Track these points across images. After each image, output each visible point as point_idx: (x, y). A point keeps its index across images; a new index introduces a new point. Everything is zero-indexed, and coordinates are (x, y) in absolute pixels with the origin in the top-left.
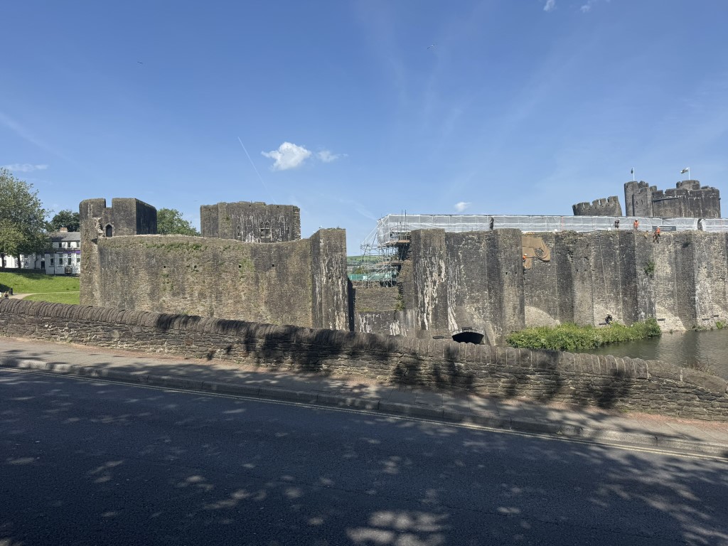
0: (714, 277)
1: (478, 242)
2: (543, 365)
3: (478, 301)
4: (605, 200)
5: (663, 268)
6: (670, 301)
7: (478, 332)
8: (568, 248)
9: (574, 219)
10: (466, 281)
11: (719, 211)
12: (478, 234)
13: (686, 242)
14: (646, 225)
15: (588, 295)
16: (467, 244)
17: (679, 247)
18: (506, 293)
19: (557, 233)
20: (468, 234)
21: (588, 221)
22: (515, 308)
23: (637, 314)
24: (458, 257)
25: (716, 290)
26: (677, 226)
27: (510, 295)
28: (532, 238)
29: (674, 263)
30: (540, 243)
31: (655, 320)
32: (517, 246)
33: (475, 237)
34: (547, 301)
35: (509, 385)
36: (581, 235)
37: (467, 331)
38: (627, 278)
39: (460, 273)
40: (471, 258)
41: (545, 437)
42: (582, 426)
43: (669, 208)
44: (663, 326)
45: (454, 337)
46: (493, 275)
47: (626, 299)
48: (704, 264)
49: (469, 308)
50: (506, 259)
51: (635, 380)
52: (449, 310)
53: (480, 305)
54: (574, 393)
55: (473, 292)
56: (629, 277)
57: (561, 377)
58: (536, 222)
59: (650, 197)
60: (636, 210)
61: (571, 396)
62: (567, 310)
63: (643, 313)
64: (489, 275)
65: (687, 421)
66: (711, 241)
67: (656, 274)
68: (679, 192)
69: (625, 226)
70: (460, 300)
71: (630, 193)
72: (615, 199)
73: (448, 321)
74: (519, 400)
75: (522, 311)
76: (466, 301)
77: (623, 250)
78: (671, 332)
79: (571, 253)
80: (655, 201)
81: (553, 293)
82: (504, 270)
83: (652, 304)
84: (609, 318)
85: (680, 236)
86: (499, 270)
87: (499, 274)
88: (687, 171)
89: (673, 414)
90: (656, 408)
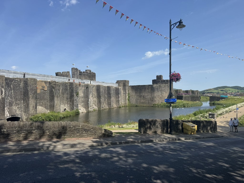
0: (93, 97)
1: (20, 82)
2: (38, 126)
3: (19, 105)
4: (66, 72)
5: (81, 94)
6: (83, 104)
7: (18, 116)
8: (53, 86)
9: (55, 77)
10: (14, 97)
11: (95, 79)
12: (20, 79)
13: (87, 87)
14: (77, 81)
15: (59, 102)
16: (15, 82)
17: (85, 88)
18: (30, 102)
19: (49, 81)
20: (15, 79)
21: (60, 78)
22: (33, 107)
23: (73, 108)
24: (11, 87)
25: (94, 100)
26: (85, 82)
27: (32, 102)
28: (41, 82)
29: (84, 93)
30: (44, 84)
31: (78, 109)
32: (35, 84)
33: (19, 80)
34: (45, 104)
35: (25, 135)
36: (57, 82)
37: (14, 116)
38: (71, 97)
39: (11, 94)
40: (17, 88)
41: (36, 152)
42: (50, 146)
43: (83, 77)
44: (80, 111)
45: (7, 119)
46: (26, 95)
47: (71, 103)
48: (91, 93)
49: (14, 108)
50: (31, 89)
51: (68, 128)
52: (6, 108)
53: (19, 106)
54: (49, 135)
55: (17, 101)
56: (72, 96)
57: (45, 130)
58: (42, 77)
59: (78, 73)
60: (75, 76)
61: (48, 136)
62: (52, 107)
63: (75, 107)
64: (24, 95)
65: (81, 139)
66: (93, 87)
67: (79, 96)
68: (86, 73)
69: (71, 81)
70: (11, 104)
71: (73, 71)
72: (69, 72)
73: (5, 113)
74: (28, 140)
75: (36, 108)
76: (13, 105)
77: (70, 88)
78: (82, 113)
79: (54, 88)
80: (80, 74)
81: (47, 102)
82: (30, 93)
83: (78, 105)
84: (65, 109)
85: (86, 85)
86: (28, 93)
87: (28, 94)
88: (88, 67)
89: (78, 137)
90: (74, 136)
